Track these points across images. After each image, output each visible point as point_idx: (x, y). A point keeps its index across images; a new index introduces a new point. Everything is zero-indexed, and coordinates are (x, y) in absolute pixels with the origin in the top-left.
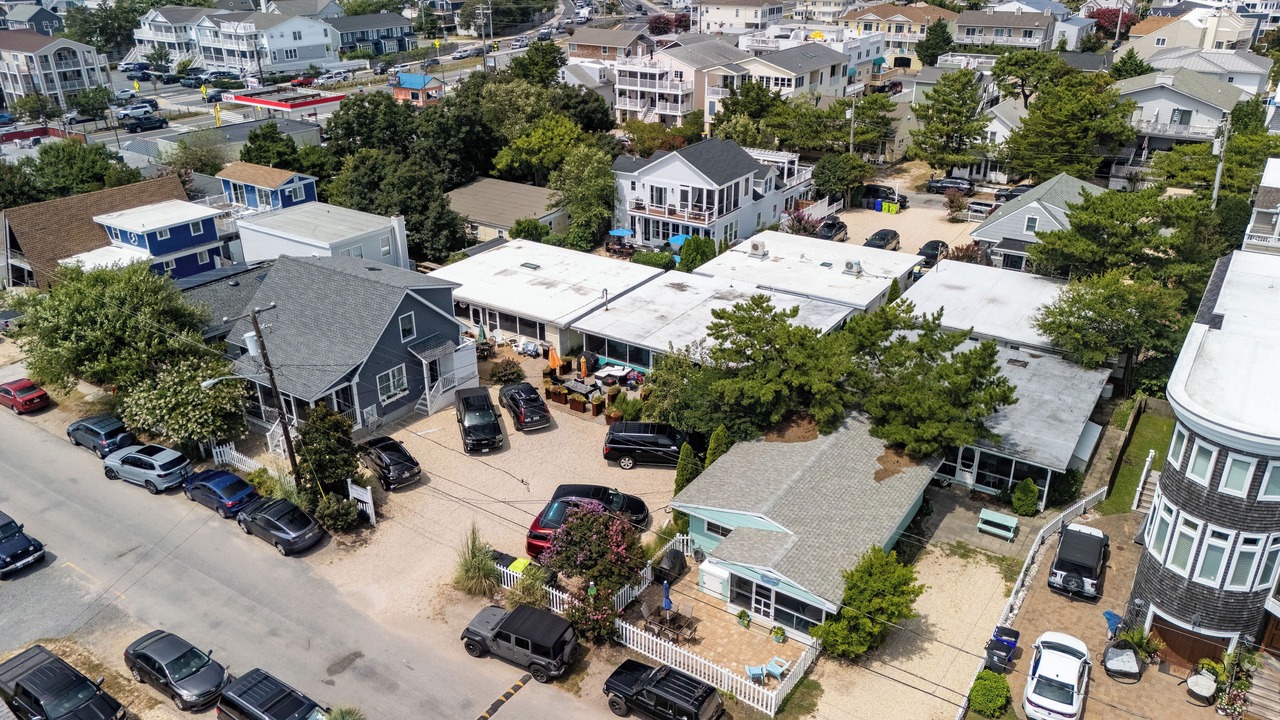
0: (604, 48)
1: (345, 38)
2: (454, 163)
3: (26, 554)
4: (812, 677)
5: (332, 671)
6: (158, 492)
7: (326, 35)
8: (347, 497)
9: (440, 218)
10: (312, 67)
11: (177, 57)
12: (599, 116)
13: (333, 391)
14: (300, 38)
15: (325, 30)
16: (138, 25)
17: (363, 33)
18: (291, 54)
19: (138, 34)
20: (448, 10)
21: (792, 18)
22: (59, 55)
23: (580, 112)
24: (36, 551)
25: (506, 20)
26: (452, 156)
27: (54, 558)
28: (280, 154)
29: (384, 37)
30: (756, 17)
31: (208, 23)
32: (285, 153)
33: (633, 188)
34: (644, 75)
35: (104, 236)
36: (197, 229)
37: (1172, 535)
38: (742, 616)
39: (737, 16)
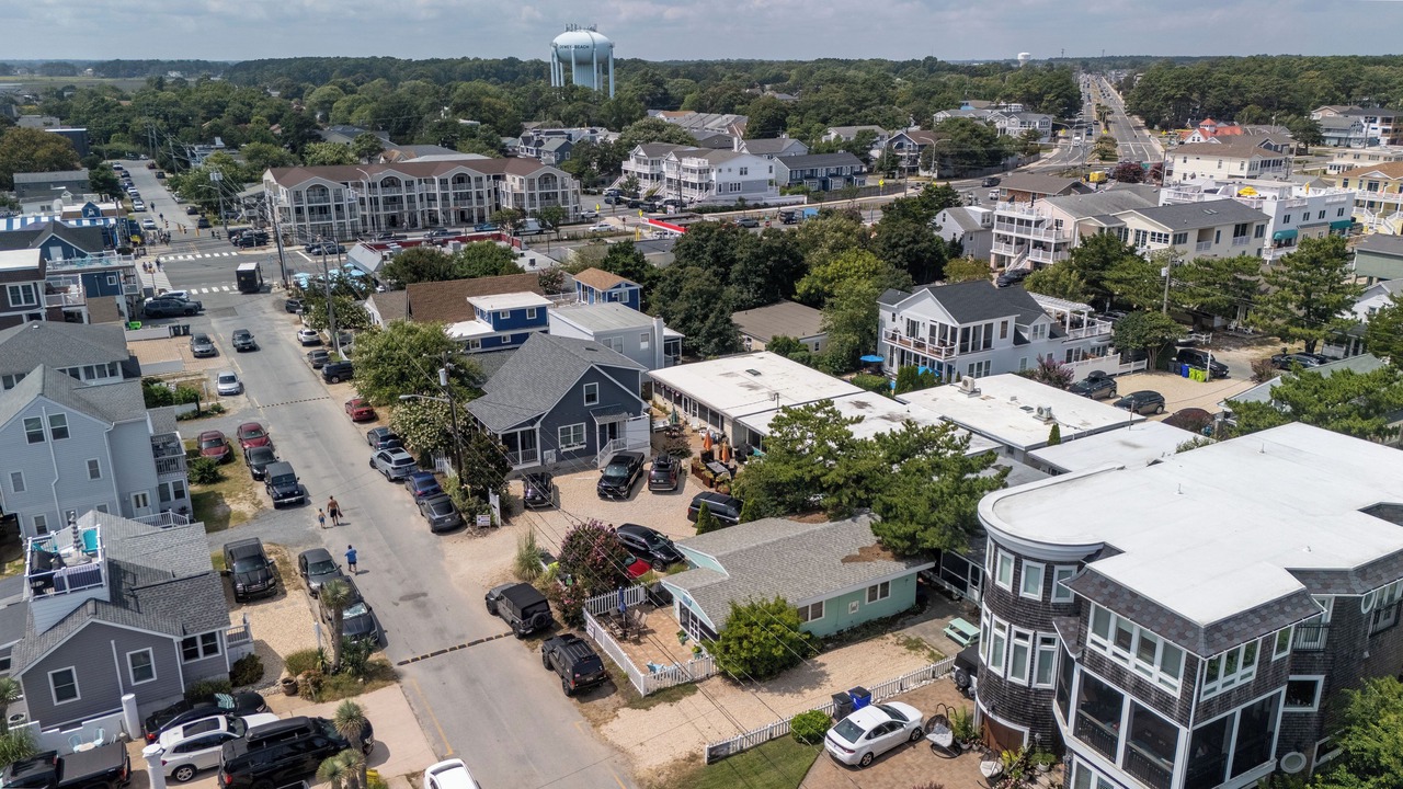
0: (1034, 194)
1: (794, 174)
2: (759, 286)
3: (292, 495)
4: (698, 685)
5: (402, 599)
6: (391, 481)
7: (771, 171)
8: (488, 502)
9: (714, 327)
10: (741, 199)
11: (646, 186)
12: (928, 255)
13: (519, 430)
14: (746, 173)
15: (771, 167)
16: (627, 158)
17: (812, 170)
18: (736, 187)
19: (626, 165)
20: (914, 151)
21: (1325, 172)
22: (546, 179)
23: (908, 251)
24: (298, 495)
25: (968, 162)
26: (759, 280)
27: (309, 503)
28: (625, 265)
29: (832, 176)
30: (1242, 169)
31: (673, 158)
32: (630, 265)
33: (894, 320)
34: (1021, 222)
35: (472, 313)
36: (531, 314)
37: (1008, 648)
38: (681, 634)
39: (1219, 167)
